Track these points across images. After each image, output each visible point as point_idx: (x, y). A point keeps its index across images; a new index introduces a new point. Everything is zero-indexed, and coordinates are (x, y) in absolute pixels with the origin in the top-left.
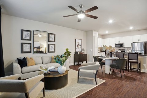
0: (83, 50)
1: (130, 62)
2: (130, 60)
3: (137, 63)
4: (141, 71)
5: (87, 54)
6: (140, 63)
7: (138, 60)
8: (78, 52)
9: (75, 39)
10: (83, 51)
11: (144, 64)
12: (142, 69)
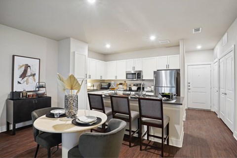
0: (42, 87)
1: (145, 123)
2: (144, 119)
3: (161, 126)
4: (170, 144)
5: (51, 97)
6: (168, 126)
7: (162, 119)
8: (19, 93)
9: (14, 56)
10: (42, 91)
11: (176, 126)
12: (172, 139)
